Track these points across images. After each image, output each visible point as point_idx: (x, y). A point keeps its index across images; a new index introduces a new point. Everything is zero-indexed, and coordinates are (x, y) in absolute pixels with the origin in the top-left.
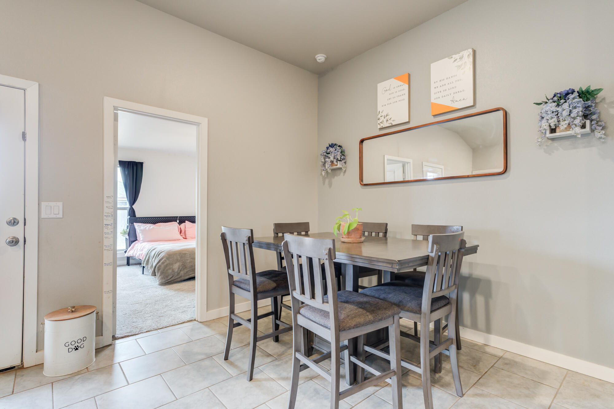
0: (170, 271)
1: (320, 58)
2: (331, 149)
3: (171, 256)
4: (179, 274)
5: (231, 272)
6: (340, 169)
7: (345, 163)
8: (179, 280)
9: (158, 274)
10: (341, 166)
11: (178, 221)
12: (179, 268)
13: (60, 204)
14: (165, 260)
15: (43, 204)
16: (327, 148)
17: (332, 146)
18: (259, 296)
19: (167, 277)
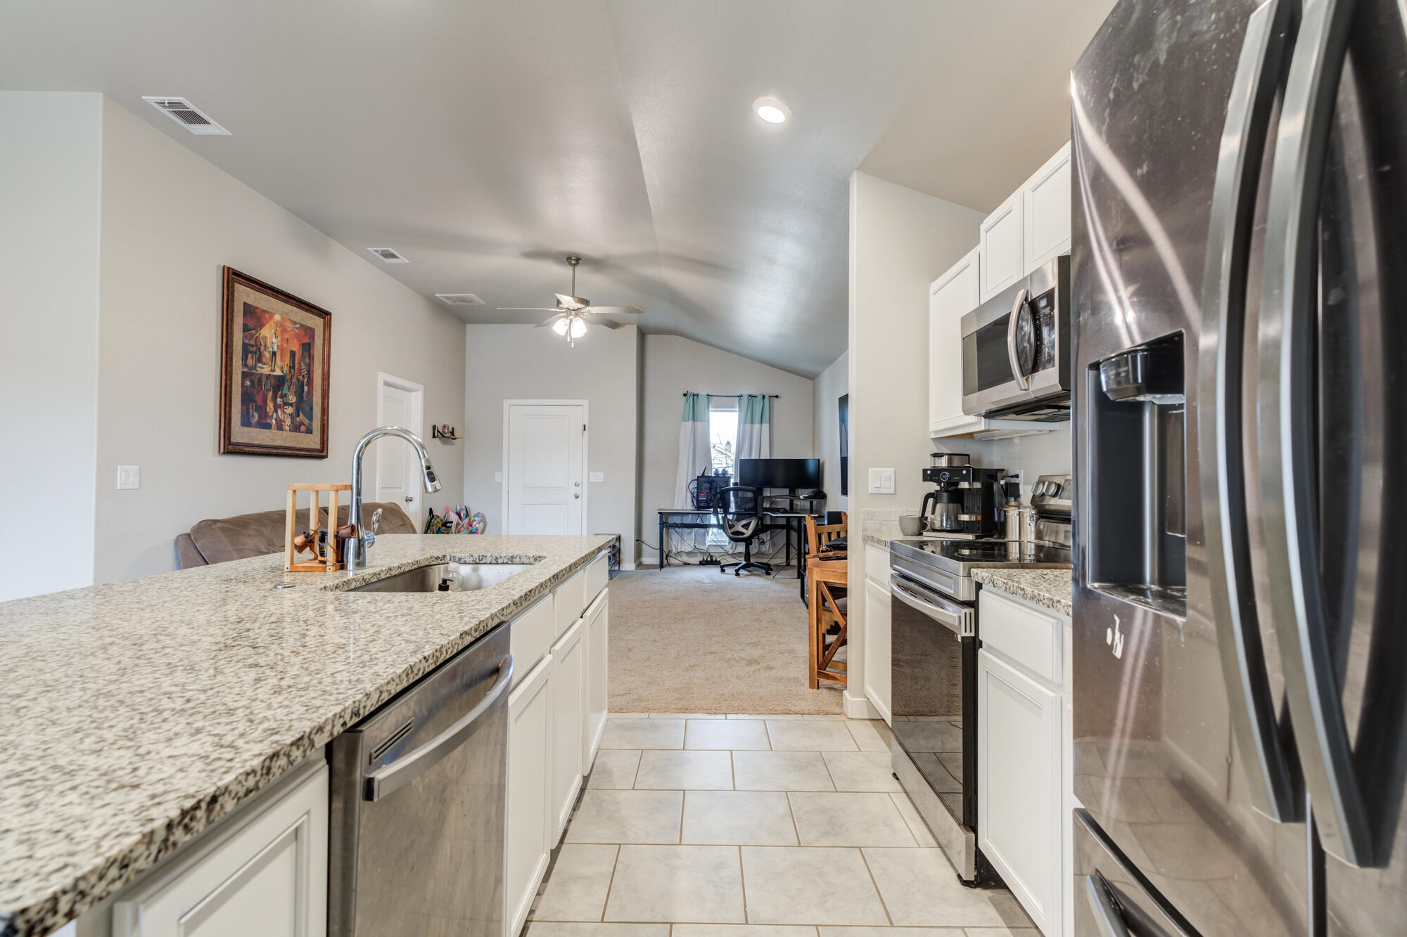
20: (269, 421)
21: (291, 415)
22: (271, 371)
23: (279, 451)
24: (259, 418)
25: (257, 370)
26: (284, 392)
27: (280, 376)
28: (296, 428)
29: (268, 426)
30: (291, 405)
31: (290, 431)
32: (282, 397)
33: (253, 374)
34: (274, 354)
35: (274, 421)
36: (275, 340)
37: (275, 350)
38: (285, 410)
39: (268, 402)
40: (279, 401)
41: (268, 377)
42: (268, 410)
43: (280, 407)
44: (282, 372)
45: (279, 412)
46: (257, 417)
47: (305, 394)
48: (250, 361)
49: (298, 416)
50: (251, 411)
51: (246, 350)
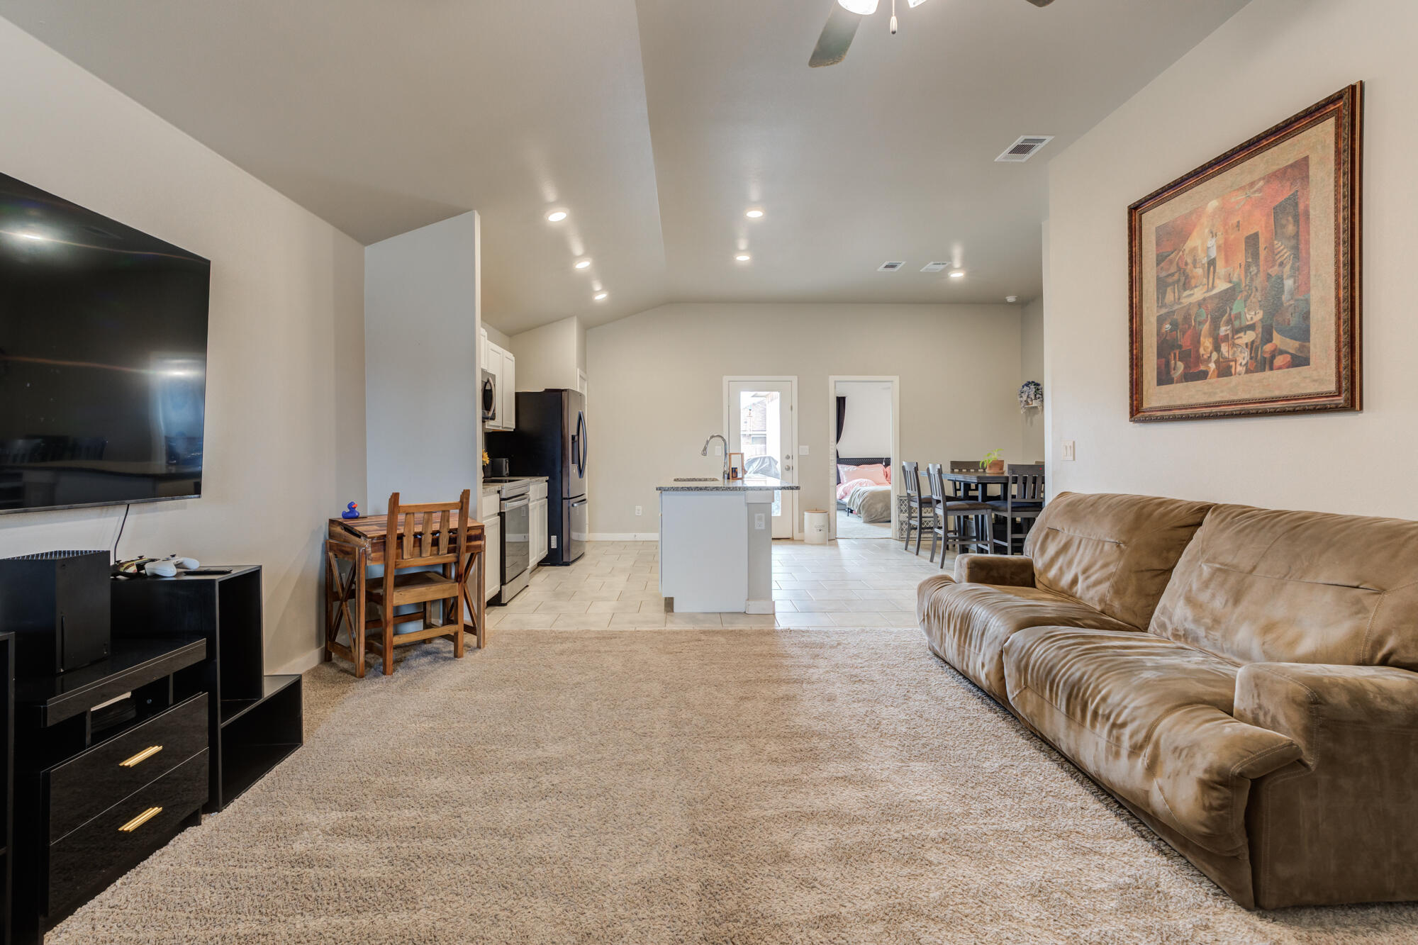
0: (874, 510)
1: (1011, 299)
2: (1025, 388)
3: (874, 495)
4: (882, 514)
5: (909, 492)
6: (1036, 407)
7: (1043, 401)
8: (882, 520)
9: (863, 512)
10: (1036, 405)
11: (884, 464)
12: (882, 508)
13: (807, 447)
14: (869, 500)
15: (800, 447)
16: (1023, 387)
17: (1028, 384)
18: (923, 505)
19: (871, 516)
20: (1202, 368)
21: (1251, 346)
22: (1208, 291)
23: (1214, 410)
24: (1185, 368)
25: (1181, 303)
26: (1233, 313)
27: (1226, 291)
28: (1262, 363)
29: (1203, 375)
30: (1252, 327)
31: (1248, 371)
32: (1229, 322)
33: (1173, 312)
34: (1212, 263)
35: (1212, 366)
36: (1211, 243)
37: (1213, 254)
38: (1237, 342)
39: (1202, 339)
40: (1223, 330)
41: (1200, 304)
42: (1202, 351)
43: (1226, 338)
44: (1230, 282)
45: (1224, 348)
46: (1182, 368)
47: (1285, 297)
48: (1170, 297)
49: (1270, 340)
50: (1173, 362)
51: (1162, 285)
